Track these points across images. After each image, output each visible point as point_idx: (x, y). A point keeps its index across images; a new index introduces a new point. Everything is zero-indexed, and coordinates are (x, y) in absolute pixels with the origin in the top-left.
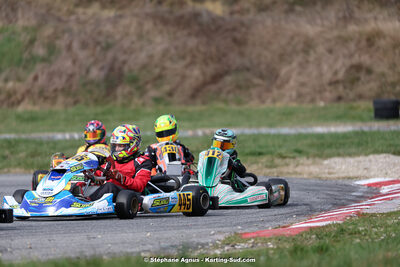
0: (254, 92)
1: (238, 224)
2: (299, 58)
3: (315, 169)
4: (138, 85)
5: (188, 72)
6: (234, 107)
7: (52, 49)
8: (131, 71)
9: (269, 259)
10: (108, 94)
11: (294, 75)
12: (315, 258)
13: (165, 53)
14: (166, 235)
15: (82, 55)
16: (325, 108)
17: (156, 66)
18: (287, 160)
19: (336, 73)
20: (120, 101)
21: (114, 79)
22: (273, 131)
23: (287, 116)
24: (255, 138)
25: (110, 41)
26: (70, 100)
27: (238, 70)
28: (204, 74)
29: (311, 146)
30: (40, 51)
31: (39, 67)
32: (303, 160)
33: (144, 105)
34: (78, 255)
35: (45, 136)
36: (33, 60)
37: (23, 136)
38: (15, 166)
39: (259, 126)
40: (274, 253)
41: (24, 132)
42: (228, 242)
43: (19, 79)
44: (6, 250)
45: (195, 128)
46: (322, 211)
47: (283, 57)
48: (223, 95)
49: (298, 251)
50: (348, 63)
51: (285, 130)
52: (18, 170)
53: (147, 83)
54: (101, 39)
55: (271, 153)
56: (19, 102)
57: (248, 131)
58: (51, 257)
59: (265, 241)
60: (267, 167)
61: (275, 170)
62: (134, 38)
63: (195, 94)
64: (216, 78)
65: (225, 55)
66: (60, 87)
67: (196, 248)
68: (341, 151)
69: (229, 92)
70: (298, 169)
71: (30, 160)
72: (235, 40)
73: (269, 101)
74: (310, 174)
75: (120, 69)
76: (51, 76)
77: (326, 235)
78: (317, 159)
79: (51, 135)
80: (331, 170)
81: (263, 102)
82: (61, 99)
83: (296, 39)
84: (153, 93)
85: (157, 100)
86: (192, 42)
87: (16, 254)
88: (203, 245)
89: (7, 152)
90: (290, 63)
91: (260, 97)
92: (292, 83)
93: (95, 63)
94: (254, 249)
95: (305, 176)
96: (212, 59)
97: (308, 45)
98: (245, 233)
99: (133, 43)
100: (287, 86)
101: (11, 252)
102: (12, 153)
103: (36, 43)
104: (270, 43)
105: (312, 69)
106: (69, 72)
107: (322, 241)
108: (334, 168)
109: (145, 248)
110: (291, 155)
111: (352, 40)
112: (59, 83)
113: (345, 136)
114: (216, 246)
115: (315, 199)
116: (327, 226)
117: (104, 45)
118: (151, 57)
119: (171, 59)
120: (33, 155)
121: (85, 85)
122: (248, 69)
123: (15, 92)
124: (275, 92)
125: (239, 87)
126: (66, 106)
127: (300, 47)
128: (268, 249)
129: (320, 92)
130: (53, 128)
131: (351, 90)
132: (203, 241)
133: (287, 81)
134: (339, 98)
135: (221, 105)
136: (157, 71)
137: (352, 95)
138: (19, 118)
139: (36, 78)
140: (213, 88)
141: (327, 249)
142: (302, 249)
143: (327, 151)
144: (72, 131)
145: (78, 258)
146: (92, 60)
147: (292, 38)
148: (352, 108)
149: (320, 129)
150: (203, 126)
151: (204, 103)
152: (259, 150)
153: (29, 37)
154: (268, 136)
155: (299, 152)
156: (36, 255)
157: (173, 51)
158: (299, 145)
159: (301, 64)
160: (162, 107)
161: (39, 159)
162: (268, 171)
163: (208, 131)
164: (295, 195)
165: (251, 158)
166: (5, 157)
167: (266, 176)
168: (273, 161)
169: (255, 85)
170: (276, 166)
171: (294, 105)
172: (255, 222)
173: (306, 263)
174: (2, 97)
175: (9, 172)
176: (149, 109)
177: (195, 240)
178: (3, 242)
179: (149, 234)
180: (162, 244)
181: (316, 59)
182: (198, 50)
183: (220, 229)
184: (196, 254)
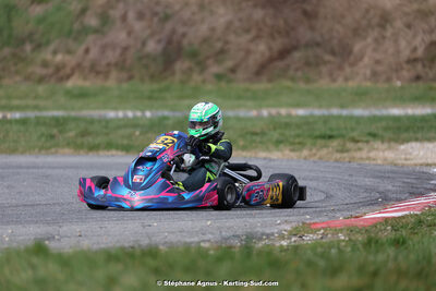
0: (324, 69)
1: (306, 213)
2: (375, 33)
3: (390, 155)
4: (198, 60)
5: (252, 47)
6: (302, 85)
7: (105, 19)
8: (191, 44)
9: (340, 251)
10: (166, 69)
11: (369, 51)
12: (391, 251)
13: (229, 25)
14: (227, 224)
15: (138, 26)
16: (402, 88)
17: (218, 40)
18: (360, 145)
19: (415, 49)
20: (178, 76)
21: (172, 54)
22: (345, 112)
23: (360, 96)
24: (326, 120)
25: (169, 11)
26: (124, 75)
27: (307, 45)
28: (270, 49)
29: (386, 129)
30: (92, 21)
31: (90, 38)
32: (377, 144)
33: (204, 81)
34: (131, 244)
35: (95, 113)
36: (85, 31)
37: (73, 114)
38: (63, 147)
39: (329, 106)
40: (345, 246)
41: (73, 109)
42: (295, 233)
43: (69, 52)
44: (53, 238)
45: (260, 107)
46: (397, 200)
47: (357, 32)
48: (291, 73)
49: (372, 243)
50: (428, 39)
51: (358, 112)
52: (67, 150)
53: (208, 58)
54: (159, 9)
55: (343, 136)
56: (68, 77)
57: (317, 112)
58: (103, 246)
59: (336, 232)
60: (337, 151)
61: (345, 155)
62: (194, 8)
63: (261, 71)
64: (284, 53)
65: (293, 29)
66: (113, 61)
67: (260, 239)
68: (419, 135)
69: (297, 70)
70: (372, 154)
71: (79, 141)
72: (305, 13)
73: (341, 79)
74: (385, 159)
75: (179, 43)
76: (104, 48)
77: (402, 227)
78: (392, 144)
79: (102, 113)
80: (408, 157)
81: (334, 80)
82: (114, 74)
83: (372, 12)
84: (215, 69)
85: (219, 77)
86: (258, 14)
87: (64, 242)
88: (268, 236)
89: (55, 131)
90: (365, 38)
91: (331, 75)
92: (366, 60)
93: (152, 35)
94: (324, 240)
95: (379, 162)
96: (279, 33)
97: (385, 19)
98: (314, 224)
99: (193, 14)
100: (361, 64)
101: (59, 240)
102: (61, 132)
103: (89, 13)
104: (343, 17)
105: (389, 46)
106: (124, 44)
107: (398, 233)
108: (410, 154)
109: (206, 238)
110: (365, 139)
111: (432, 13)
112: (112, 56)
113: (423, 119)
114: (282, 237)
115: (390, 187)
116: (403, 217)
117: (162, 15)
118: (213, 29)
119: (235, 32)
120: (84, 134)
121: (140, 59)
122: (318, 44)
123: (64, 66)
124: (348, 70)
125: (308, 64)
126: (120, 81)
127: (375, 21)
128: (339, 241)
129: (397, 71)
130: (105, 106)
131: (430, 68)
132: (268, 231)
133: (361, 58)
134: (418, 78)
135: (288, 83)
136: (219, 45)
137: (431, 75)
138: (70, 94)
139: (87, 51)
140: (280, 64)
141: (404, 242)
142: (376, 242)
143: (405, 135)
144: (125, 109)
145: (132, 248)
146: (148, 32)
147: (367, 11)
148: (431, 89)
149: (396, 111)
150: (268, 106)
151: (270, 81)
152: (328, 133)
153: (79, 7)
154: (339, 117)
155: (374, 136)
156: (86, 244)
157: (237, 24)
158: (373, 129)
159: (376, 40)
160: (223, 84)
161: (90, 139)
162: (338, 155)
163: (274, 111)
164: (368, 182)
165: (320, 142)
166: (52, 137)
167: (336, 161)
168: (344, 145)
169: (325, 63)
170: (347, 151)
171: (369, 84)
172: (325, 211)
173: (381, 257)
174: (51, 70)
175: (56, 152)
176: (209, 87)
177: (258, 229)
178: (51, 229)
179: (209, 223)
180: (224, 234)
181: (392, 35)
182: (264, 23)
183: (286, 218)
184: (260, 245)
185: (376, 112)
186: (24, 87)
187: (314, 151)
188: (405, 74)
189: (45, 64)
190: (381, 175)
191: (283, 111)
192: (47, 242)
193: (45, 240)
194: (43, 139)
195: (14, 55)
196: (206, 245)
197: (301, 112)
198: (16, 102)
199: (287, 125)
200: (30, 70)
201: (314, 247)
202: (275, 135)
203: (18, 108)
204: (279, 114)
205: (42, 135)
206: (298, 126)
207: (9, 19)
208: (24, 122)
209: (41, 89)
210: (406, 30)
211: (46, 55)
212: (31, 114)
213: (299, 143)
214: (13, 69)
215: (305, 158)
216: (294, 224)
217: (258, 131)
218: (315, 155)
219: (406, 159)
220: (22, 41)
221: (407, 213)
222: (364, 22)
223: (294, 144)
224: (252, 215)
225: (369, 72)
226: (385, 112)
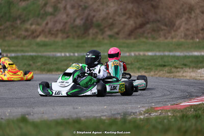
0: (162, 33)
1: (153, 103)
2: (186, 16)
3: (193, 74)
4: (101, 28)
5: (127, 22)
6: (151, 41)
7: (56, 8)
8: (97, 21)
9: (169, 120)
10: (85, 33)
11: (183, 24)
12: (193, 121)
13: (115, 12)
14: (114, 108)
15: (72, 12)
16: (199, 42)
17: (110, 18)
18: (178, 69)
20: (91, 36)
21: (88, 25)
22: (171, 54)
23: (179, 46)
24: (162, 57)
25: (87, 5)
26: (65, 36)
27: (153, 22)
28: (135, 23)
29: (191, 62)
30: (50, 9)
31: (49, 18)
32: (187, 69)
33: (103, 39)
34: (68, 117)
35: (51, 54)
36: (46, 14)
37: (40, 54)
38: (36, 70)
39: (164, 51)
40: (171, 118)
41: (40, 52)
42: (147, 112)
43: (38, 24)
44: (30, 114)
45: (130, 51)
46: (196, 96)
47: (178, 15)
48: (145, 35)
49: (184, 117)
51: (178, 54)
53: (105, 27)
54: (82, 4)
55: (170, 65)
56: (38, 36)
57: (158, 54)
58: (54, 118)
59: (167, 112)
60: (168, 73)
61: (172, 74)
62: (99, 3)
63: (131, 34)
64: (142, 25)
65: (147, 13)
66: (60, 29)
67: (130, 115)
69: (148, 33)
70: (184, 74)
71: (43, 67)
72: (152, 6)
73: (169, 38)
74: (191, 77)
75: (92, 20)
76: (55, 22)
77: (199, 109)
78: (194, 69)
79: (54, 54)
80: (202, 75)
81: (166, 38)
82: (60, 35)
83: (185, 6)
84: (109, 33)
85: (111, 37)
86: (130, 6)
87: (35, 116)
88: (134, 113)
89: (31, 62)
90: (181, 18)
91: (165, 36)
92: (182, 29)
93: (78, 16)
94: (161, 116)
95: (188, 78)
96: (140, 15)
97: (191, 9)
98: (157, 107)
99: (98, 6)
100: (179, 31)
101: (33, 115)
102: (34, 63)
103: (48, 5)
104: (171, 8)
105: (193, 22)
106: (65, 21)
109: (104, 114)
110: (181, 67)
112: (59, 26)
114: (141, 114)
115: (193, 90)
116: (199, 104)
117: (83, 7)
118: (108, 14)
119: (118, 15)
120: (45, 64)
121: (73, 27)
122: (159, 21)
123: (36, 31)
124: (173, 33)
125: (154, 30)
126: (63, 38)
127: (186, 10)
128: (168, 116)
129: (197, 34)
130: (56, 50)
132: (134, 111)
133: (179, 28)
135: (144, 40)
136: (111, 21)
138: (38, 44)
139: (47, 24)
140: (141, 30)
141: (200, 117)
142: (186, 116)
143: (200, 65)
144: (65, 52)
145: (68, 119)
146: (77, 14)
147: (183, 5)
149: (196, 54)
150: (134, 51)
151: (135, 38)
152: (163, 64)
153: (43, 2)
154: (169, 56)
155: (185, 65)
156: (46, 117)
157: (119, 11)
158: (185, 62)
159: (187, 19)
160: (112, 40)
161: (48, 66)
162: (168, 75)
163: (137, 53)
164: (182, 87)
165: (159, 68)
166: (30, 65)
167: (167, 77)
168: (171, 69)
169: (162, 30)
170: (173, 72)
171: (183, 40)
172: (162, 102)
173: (189, 124)
174: (29, 33)
176: (106, 41)
177: (130, 110)
178: (29, 110)
179: (105, 107)
180: (112, 112)
181: (195, 17)
182: (133, 11)
183: (143, 105)
184: (130, 118)
185: (187, 54)
186: (17, 41)
187: (156, 72)
188: (201, 35)
189: (27, 30)
190: (189, 84)
191: (142, 53)
192: (27, 116)
193: (26, 115)
194: (25, 66)
195: (12, 26)
196: (104, 118)
197: (150, 54)
198: (12, 48)
199: (144, 60)
200: (19, 33)
201: (156, 118)
202: (138, 65)
203: (13, 51)
204: (139, 55)
205: (25, 64)
206: (149, 60)
207: (9, 9)
208: (16, 58)
209: (25, 42)
210: (202, 14)
211: (27, 26)
212: (20, 54)
213: (149, 69)
214: (11, 32)
215: (152, 76)
216: (147, 108)
217: (129, 63)
218: (157, 74)
219: (201, 77)
220: (15, 19)
221: (201, 102)
222: (181, 11)
223: (147, 69)
224: (126, 104)
225: (183, 35)
226: (191, 54)
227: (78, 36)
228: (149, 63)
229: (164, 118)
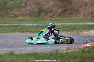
0: (73, 15)
2: (84, 7)
3: (87, 33)
4: (46, 13)
5: (58, 10)
6: (68, 18)
7: (26, 4)
8: (44, 10)
9: (77, 53)
10: (39, 15)
11: (83, 11)
12: (88, 53)
14: (52, 48)
15: (33, 6)
16: (90, 19)
17: (50, 9)
18: (81, 31)
19: (93, 10)
20: (42, 16)
21: (40, 11)
22: (78, 24)
23: (81, 20)
24: (74, 25)
25: (40, 3)
26: (30, 16)
27: (70, 10)
28: (61, 10)
29: (87, 27)
30: (23, 5)
31: (23, 8)
32: (85, 31)
33: (47, 17)
34: (32, 52)
35: (24, 24)
36: (22, 7)
37: (19, 24)
38: (17, 32)
39: (74, 23)
40: (78, 52)
42: (67, 50)
43: (18, 11)
44: (15, 51)
45: (59, 23)
46: (89, 42)
47: (80, 7)
48: (66, 15)
49: (83, 52)
51: (80, 24)
52: (18, 32)
53: (48, 12)
54: (37, 2)
55: (77, 29)
56: (18, 17)
57: (72, 24)
58: (25, 53)
60: (76, 32)
61: (78, 33)
62: (45, 2)
63: (59, 15)
64: (64, 11)
65: (66, 6)
66: (28, 13)
67: (59, 51)
69: (67, 15)
70: (84, 33)
72: (69, 3)
73: (77, 17)
74: (86, 34)
75: (42, 9)
76: (26, 10)
77: (90, 48)
78: (88, 31)
79: (25, 24)
80: (91, 33)
81: (75, 17)
82: (28, 16)
83: (83, 2)
84: (49, 15)
85: (51, 16)
86: (59, 3)
87: (17, 52)
88: (61, 50)
89: (15, 28)
90: (82, 8)
91: (75, 16)
93: (36, 8)
94: (73, 51)
95: (85, 34)
96: (63, 7)
97: (86, 4)
98: (71, 48)
99: (45, 3)
100: (81, 14)
102: (16, 28)
103: (22, 3)
104: (77, 3)
105: (87, 10)
106: (30, 10)
107: (89, 50)
110: (82, 30)
112: (27, 12)
114: (64, 51)
115: (87, 40)
116: (90, 46)
118: (49, 6)
119: (54, 7)
120: (21, 29)
121: (33, 13)
122: (72, 9)
123: (17, 14)
124: (78, 15)
125: (70, 14)
126: (29, 17)
127: (84, 4)
128: (76, 51)
129: (89, 15)
132: (61, 49)
133: (81, 12)
134: (93, 16)
135: (66, 18)
136: (50, 10)
138: (18, 20)
139: (22, 11)
140: (64, 14)
141: (90, 52)
142: (84, 51)
143: (90, 29)
144: (30, 23)
145: (32, 53)
147: (82, 2)
149: (89, 24)
151: (61, 17)
152: (74, 28)
153: (20, 2)
154: (76, 25)
155: (84, 29)
156: (22, 52)
157: (54, 5)
158: (84, 27)
159: (84, 8)
160: (51, 18)
161: (23, 30)
162: (76, 33)
163: (62, 24)
164: (83, 39)
165: (72, 30)
166: (15, 29)
167: (76, 34)
168: (77, 31)
169: (74, 13)
170: (78, 32)
171: (83, 18)
173: (85, 55)
174: (14, 15)
175: (15, 33)
176: (48, 19)
177: (59, 49)
178: (14, 49)
179: (48, 48)
180: (51, 50)
181: (88, 7)
182: (60, 5)
183: (65, 47)
184: (59, 52)
185: (84, 24)
186: (9, 19)
187: (71, 32)
188: (91, 16)
189: (13, 14)
190: (85, 37)
191: (64, 24)
192: (13, 52)
194: (13, 30)
195: (6, 12)
196: (48, 52)
197: (68, 24)
198: (7, 22)
199: (65, 27)
200: (10, 15)
201: (71, 53)
202: (63, 29)
203: (7, 23)
205: (12, 29)
206: (68, 27)
207: (5, 4)
208: (8, 26)
209: (12, 19)
211: (13, 12)
212: (10, 25)
213: (68, 31)
214: (6, 15)
215: (69, 34)
216: (67, 48)
217: (59, 28)
218: (71, 33)
220: (8, 9)
221: (91, 45)
222: (82, 5)
223: (67, 31)
224: (58, 46)
225: (83, 15)
226: (86, 24)
227: (36, 17)
228: (68, 28)
229: (74, 52)
